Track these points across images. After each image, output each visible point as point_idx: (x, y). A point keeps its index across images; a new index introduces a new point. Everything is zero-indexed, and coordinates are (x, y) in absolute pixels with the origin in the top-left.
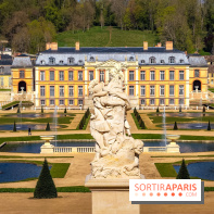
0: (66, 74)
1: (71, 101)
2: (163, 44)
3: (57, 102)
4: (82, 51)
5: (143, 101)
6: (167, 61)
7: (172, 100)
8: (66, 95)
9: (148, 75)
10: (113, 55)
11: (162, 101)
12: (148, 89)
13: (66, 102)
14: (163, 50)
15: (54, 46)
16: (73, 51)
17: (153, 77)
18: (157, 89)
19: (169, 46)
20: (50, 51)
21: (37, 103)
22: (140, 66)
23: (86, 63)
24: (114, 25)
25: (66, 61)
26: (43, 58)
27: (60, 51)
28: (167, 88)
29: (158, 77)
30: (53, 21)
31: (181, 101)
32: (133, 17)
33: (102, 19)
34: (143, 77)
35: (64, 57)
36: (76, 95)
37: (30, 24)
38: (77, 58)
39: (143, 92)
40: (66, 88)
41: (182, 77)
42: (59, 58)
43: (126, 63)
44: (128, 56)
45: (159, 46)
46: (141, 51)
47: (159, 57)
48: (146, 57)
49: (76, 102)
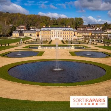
0: (47, 32)
1: (48, 38)
2: (68, 26)
3: (45, 38)
4: (50, 28)
5: (63, 38)
6: (69, 30)
7: (70, 38)
8: (47, 37)
9: (65, 33)
10: (57, 29)
11: (67, 38)
12: (64, 36)
13: (47, 38)
14: (68, 28)
15: (45, 27)
16: (49, 28)
17: (66, 33)
18: (67, 36)
19: (69, 27)
20: (44, 28)
21: (41, 39)
22: (63, 31)
23: (51, 30)
24: (57, 24)
25: (47, 30)
26: (42, 29)
27: (46, 28)
28: (69, 36)
29: (67, 33)
30: (45, 23)
31: (72, 38)
32: (61, 23)
33: (55, 23)
34: (63, 33)
35: (47, 29)
36: (49, 37)
37: (41, 24)
38: (49, 29)
39: (63, 36)
40: (47, 36)
41: (72, 33)
42: (45, 29)
43: (60, 30)
44: (61, 28)
45: (67, 27)
46: (63, 28)
47: (67, 29)
48: (64, 29)
49: (49, 38)
